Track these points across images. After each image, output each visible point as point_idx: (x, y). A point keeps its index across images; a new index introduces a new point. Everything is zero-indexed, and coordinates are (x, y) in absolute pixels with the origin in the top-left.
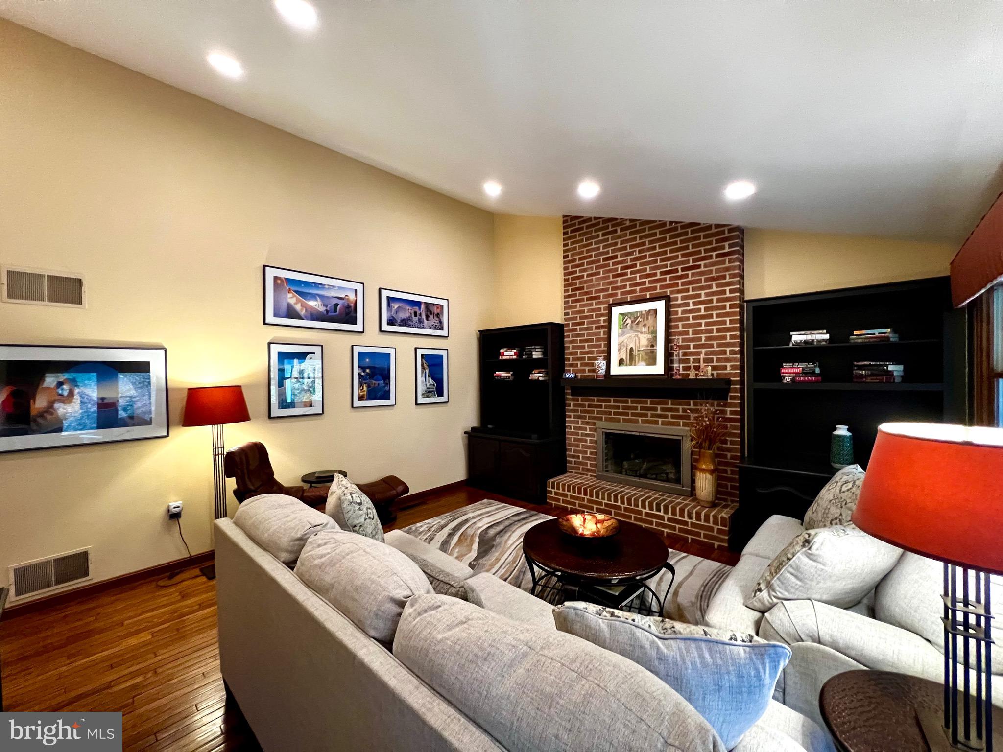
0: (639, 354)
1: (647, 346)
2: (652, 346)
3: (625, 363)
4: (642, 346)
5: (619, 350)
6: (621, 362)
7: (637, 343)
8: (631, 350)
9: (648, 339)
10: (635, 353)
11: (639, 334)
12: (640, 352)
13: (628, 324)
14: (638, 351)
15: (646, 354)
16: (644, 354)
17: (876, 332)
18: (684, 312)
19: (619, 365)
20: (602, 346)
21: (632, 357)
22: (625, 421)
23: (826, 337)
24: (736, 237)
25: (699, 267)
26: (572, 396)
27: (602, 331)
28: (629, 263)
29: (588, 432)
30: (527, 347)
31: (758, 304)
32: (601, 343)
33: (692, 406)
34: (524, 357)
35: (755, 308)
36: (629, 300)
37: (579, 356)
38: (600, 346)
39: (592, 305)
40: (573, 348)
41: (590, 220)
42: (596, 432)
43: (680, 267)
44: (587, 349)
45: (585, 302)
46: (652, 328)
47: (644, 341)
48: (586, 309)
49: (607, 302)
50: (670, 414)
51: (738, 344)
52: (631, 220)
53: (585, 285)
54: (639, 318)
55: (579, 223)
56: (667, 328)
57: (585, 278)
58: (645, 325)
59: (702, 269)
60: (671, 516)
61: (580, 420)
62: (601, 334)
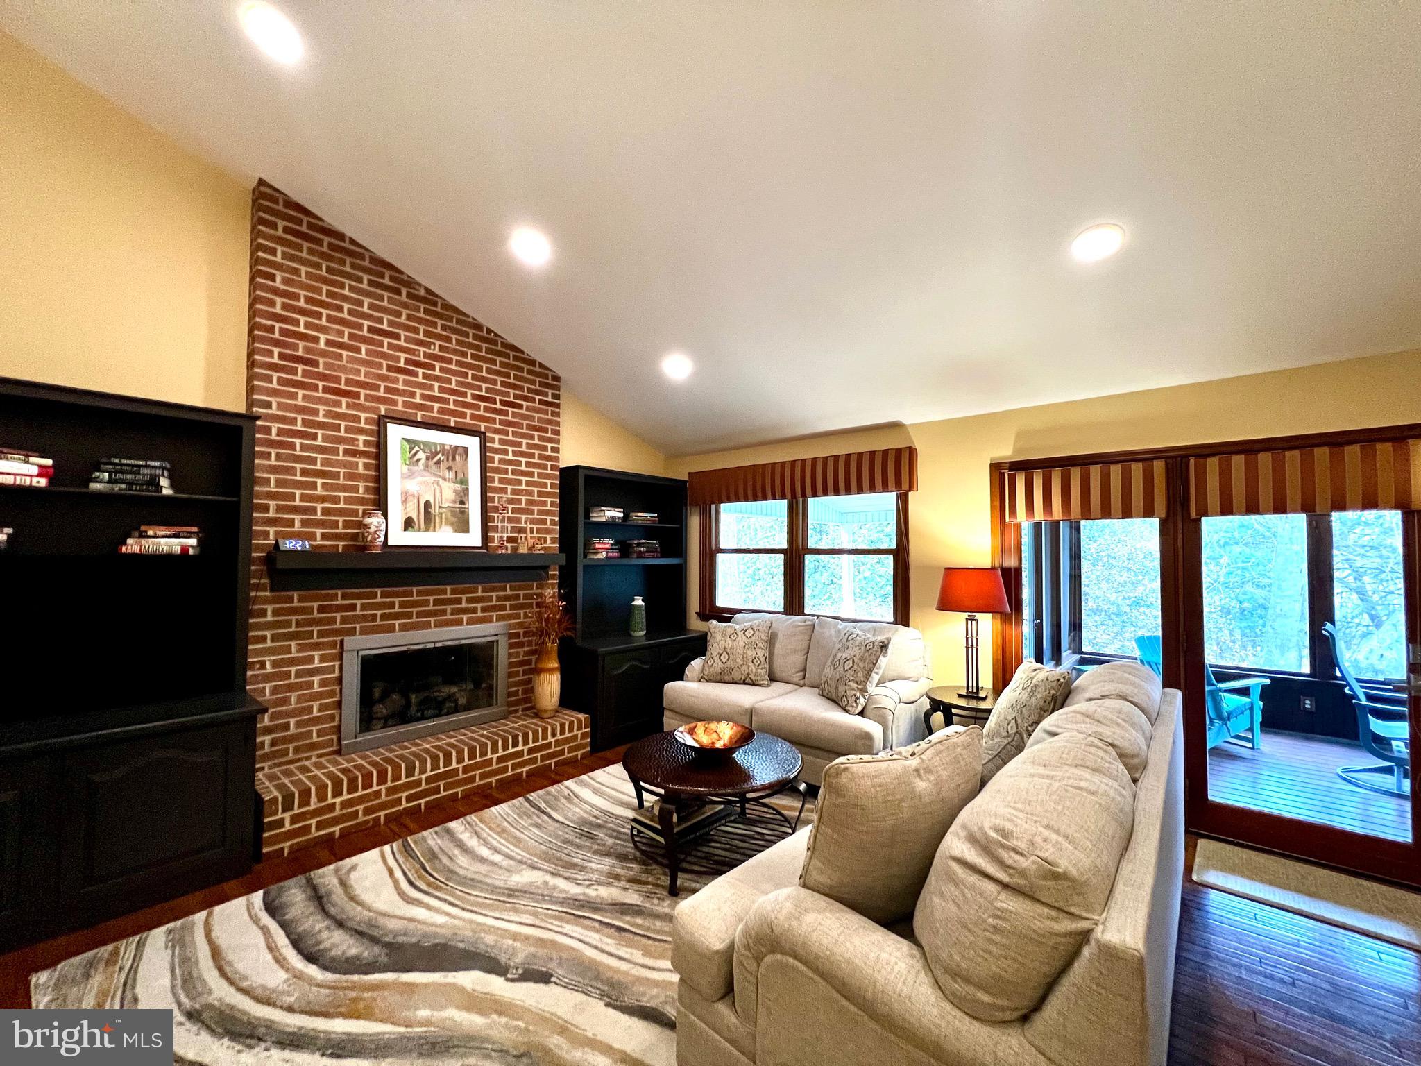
0: (441, 514)
1: (454, 502)
2: (462, 502)
3: (417, 526)
4: (447, 500)
5: (405, 502)
6: (408, 524)
7: (438, 495)
8: (427, 504)
9: (455, 491)
10: (434, 510)
11: (441, 481)
12: (444, 510)
13: (419, 460)
14: (440, 507)
15: (453, 514)
16: (449, 514)
17: (649, 515)
18: (501, 461)
19: (406, 529)
20: (361, 490)
21: (429, 518)
22: (404, 628)
23: (621, 515)
24: (558, 388)
25: (520, 407)
26: (272, 590)
27: (361, 461)
28: (421, 359)
29: (317, 664)
30: (117, 461)
31: (588, 472)
32: (362, 486)
33: (509, 592)
34: (94, 486)
35: (587, 478)
36: (419, 419)
37: (298, 502)
38: (356, 489)
39: (338, 404)
40: (279, 483)
41: (341, 236)
42: (341, 659)
43: (498, 398)
44: (320, 491)
45: (320, 394)
46: (460, 475)
47: (447, 493)
48: (322, 409)
49: (376, 411)
50: (479, 606)
51: (557, 513)
52: (428, 290)
53: (321, 361)
54: (440, 455)
55: (310, 226)
56: (484, 479)
57: (322, 344)
58: (450, 468)
59: (523, 411)
60: (531, 745)
61: (293, 643)
62: (361, 466)
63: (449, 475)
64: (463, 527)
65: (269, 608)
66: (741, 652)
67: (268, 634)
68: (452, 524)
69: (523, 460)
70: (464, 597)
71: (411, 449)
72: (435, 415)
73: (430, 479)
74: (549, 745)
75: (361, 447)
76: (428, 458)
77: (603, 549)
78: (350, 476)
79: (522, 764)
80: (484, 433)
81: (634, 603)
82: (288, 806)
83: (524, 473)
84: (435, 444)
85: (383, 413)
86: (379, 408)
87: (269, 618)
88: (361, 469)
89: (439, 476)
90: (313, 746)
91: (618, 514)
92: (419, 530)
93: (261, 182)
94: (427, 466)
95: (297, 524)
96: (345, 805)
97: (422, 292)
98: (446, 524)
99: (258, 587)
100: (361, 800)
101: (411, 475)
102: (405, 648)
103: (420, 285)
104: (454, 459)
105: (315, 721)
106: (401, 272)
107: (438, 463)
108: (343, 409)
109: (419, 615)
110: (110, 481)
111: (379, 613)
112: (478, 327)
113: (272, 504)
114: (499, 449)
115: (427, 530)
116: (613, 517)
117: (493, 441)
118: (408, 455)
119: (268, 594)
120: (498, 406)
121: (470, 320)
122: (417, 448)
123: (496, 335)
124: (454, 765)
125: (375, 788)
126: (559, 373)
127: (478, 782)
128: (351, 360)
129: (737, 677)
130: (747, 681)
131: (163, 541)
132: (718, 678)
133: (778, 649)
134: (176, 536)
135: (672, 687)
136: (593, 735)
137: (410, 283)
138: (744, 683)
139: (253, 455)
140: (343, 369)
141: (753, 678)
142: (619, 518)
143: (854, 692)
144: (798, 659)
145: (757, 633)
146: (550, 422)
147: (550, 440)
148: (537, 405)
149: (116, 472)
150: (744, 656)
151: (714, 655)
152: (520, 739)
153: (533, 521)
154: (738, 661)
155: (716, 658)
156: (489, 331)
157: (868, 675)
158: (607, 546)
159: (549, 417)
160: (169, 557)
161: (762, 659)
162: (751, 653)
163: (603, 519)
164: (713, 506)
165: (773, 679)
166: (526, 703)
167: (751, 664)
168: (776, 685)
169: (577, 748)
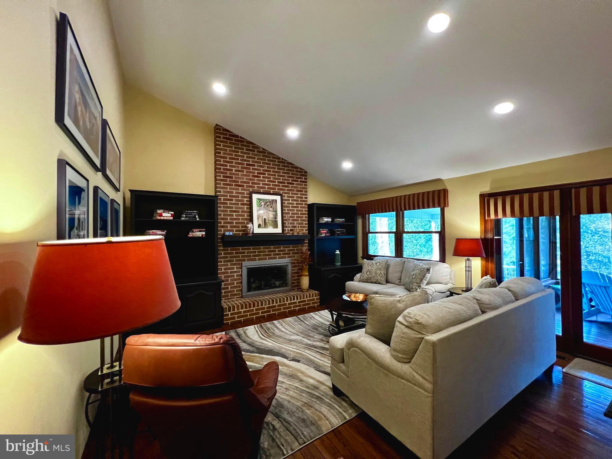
0: (269, 222)
1: (273, 218)
2: (275, 218)
3: (262, 226)
4: (271, 218)
5: (258, 219)
6: (259, 226)
7: (268, 216)
8: (265, 219)
9: (273, 215)
10: (267, 221)
11: (269, 212)
14: (269, 220)
15: (273, 222)
16: (271, 222)
17: (341, 220)
18: (288, 203)
19: (259, 228)
20: (246, 216)
21: (265, 224)
22: (259, 259)
23: (331, 220)
24: (306, 176)
25: (293, 184)
26: (223, 247)
27: (245, 207)
28: (262, 172)
29: (235, 270)
30: (186, 211)
31: (318, 205)
32: (246, 214)
33: (291, 248)
34: (183, 219)
35: (317, 207)
36: (262, 192)
37: (229, 221)
38: (244, 216)
39: (238, 189)
40: (224, 215)
41: (237, 136)
42: (242, 269)
43: (286, 182)
44: (235, 217)
45: (234, 187)
46: (275, 209)
47: (271, 215)
48: (234, 191)
49: (249, 190)
50: (282, 253)
51: (307, 220)
52: (263, 149)
53: (234, 176)
54: (268, 203)
55: (230, 135)
56: (282, 210)
57: (234, 172)
58: (271, 207)
59: (295, 185)
60: (299, 300)
61: (229, 263)
62: (245, 208)
63: (271, 209)
64: (276, 226)
65: (223, 252)
66: (375, 271)
67: (223, 260)
68: (272, 226)
69: (295, 202)
70: (277, 250)
71: (260, 201)
72: (267, 190)
73: (266, 211)
74: (305, 301)
75: (245, 202)
76: (265, 204)
77: (324, 233)
78: (243, 212)
79: (297, 306)
80: (282, 194)
81: (336, 253)
82: (230, 311)
83: (295, 207)
84: (267, 199)
85: (251, 191)
86: (250, 189)
87: (223, 255)
88: (245, 209)
89: (268, 210)
90: (235, 295)
91: (330, 220)
92: (263, 228)
93: (217, 125)
94: (264, 207)
95: (229, 227)
96: (244, 312)
97: (261, 150)
98: (271, 226)
99: (220, 246)
100: (248, 311)
101: (260, 210)
102: (259, 266)
103: (260, 147)
104: (272, 204)
105: (235, 287)
106: (255, 144)
107: (268, 205)
108: (240, 191)
109: (264, 255)
110: (186, 217)
111: (252, 254)
112: (279, 158)
113: (222, 221)
114: (287, 199)
115: (265, 228)
116: (327, 221)
117: (285, 197)
118: (259, 204)
119: (222, 248)
120: (286, 184)
121: (276, 156)
122: (261, 201)
123: (285, 160)
124: (275, 304)
125: (252, 308)
126: (307, 170)
127: (282, 310)
128: (242, 175)
129: (373, 280)
130: (377, 282)
131: (197, 233)
132: (366, 281)
133: (390, 270)
134: (200, 231)
135: (349, 284)
136: (320, 299)
137: (257, 147)
138: (376, 283)
139: (217, 207)
140: (239, 178)
141: (379, 281)
142: (330, 221)
143: (415, 287)
144: (398, 275)
145: (381, 264)
146: (304, 188)
147: (304, 195)
148: (299, 183)
149: (187, 214)
150: (376, 273)
151: (364, 272)
152: (295, 298)
153: (299, 224)
154: (373, 274)
155: (365, 273)
156: (283, 159)
157: (421, 280)
158: (325, 232)
159: (303, 186)
160: (199, 237)
161: (383, 274)
162: (379, 272)
163: (324, 222)
164: (367, 215)
165: (387, 282)
166: (298, 286)
167: (378, 276)
168: (388, 284)
169: (315, 303)
